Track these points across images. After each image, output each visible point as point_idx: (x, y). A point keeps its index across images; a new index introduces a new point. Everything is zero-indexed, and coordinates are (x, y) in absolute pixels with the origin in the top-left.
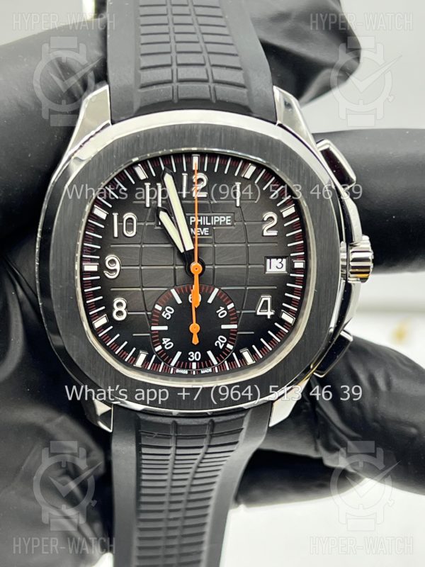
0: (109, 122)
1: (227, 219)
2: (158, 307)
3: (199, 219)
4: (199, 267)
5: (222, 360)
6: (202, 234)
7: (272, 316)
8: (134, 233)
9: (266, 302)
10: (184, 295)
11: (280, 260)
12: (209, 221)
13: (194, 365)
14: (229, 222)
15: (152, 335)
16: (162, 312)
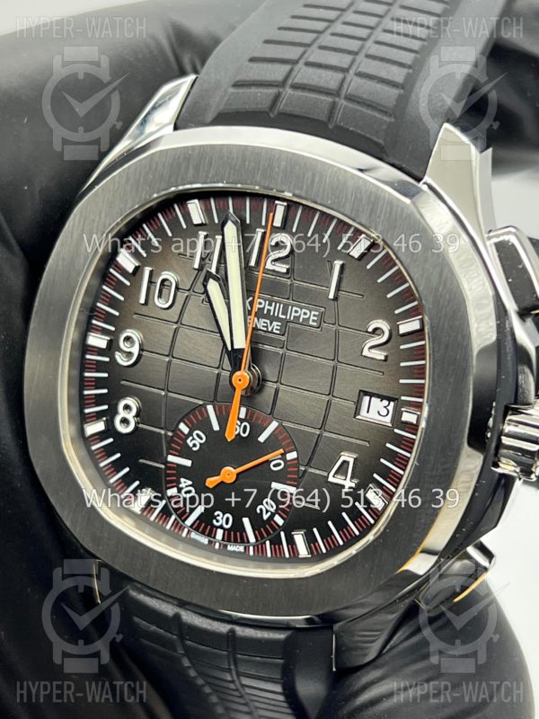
0: (172, 128)
1: (312, 316)
2: (184, 428)
3: (270, 305)
4: (245, 379)
5: (262, 537)
6: (270, 329)
7: (350, 488)
8: (170, 303)
9: (347, 462)
11: (386, 403)
12: (285, 312)
13: (220, 533)
14: (313, 321)
15: (168, 468)
16: (187, 436)
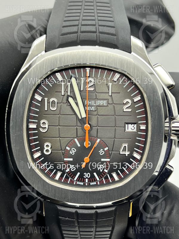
0: (44, 52)
1: (104, 102)
2: (68, 148)
3: (90, 102)
4: (88, 126)
5: (101, 178)
6: (91, 110)
7: (128, 155)
9: (125, 147)
11: (133, 125)
12: (95, 103)
13: (87, 180)
15: (65, 163)
16: (69, 151)
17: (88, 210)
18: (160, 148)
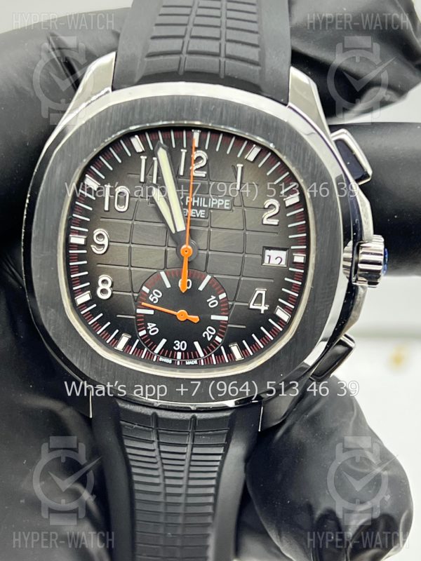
0: (110, 89)
1: (225, 203)
2: (145, 289)
3: (196, 199)
4: (189, 250)
5: (209, 352)
6: (198, 216)
7: (265, 311)
8: (126, 208)
9: (261, 294)
10: (174, 279)
12: (207, 203)
13: (179, 355)
14: (227, 206)
15: (137, 318)
16: (149, 295)
17: (178, 414)
18: (328, 303)
